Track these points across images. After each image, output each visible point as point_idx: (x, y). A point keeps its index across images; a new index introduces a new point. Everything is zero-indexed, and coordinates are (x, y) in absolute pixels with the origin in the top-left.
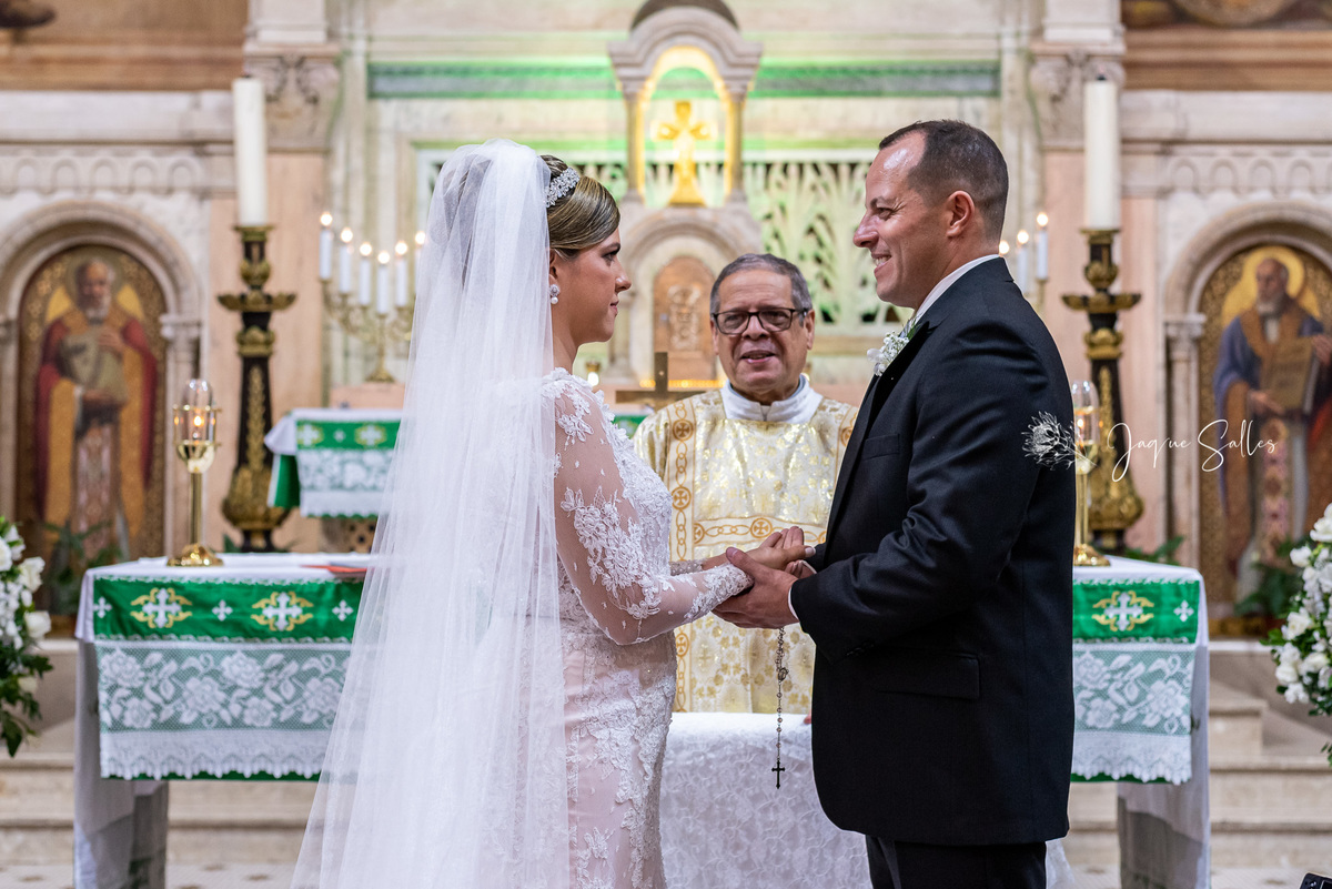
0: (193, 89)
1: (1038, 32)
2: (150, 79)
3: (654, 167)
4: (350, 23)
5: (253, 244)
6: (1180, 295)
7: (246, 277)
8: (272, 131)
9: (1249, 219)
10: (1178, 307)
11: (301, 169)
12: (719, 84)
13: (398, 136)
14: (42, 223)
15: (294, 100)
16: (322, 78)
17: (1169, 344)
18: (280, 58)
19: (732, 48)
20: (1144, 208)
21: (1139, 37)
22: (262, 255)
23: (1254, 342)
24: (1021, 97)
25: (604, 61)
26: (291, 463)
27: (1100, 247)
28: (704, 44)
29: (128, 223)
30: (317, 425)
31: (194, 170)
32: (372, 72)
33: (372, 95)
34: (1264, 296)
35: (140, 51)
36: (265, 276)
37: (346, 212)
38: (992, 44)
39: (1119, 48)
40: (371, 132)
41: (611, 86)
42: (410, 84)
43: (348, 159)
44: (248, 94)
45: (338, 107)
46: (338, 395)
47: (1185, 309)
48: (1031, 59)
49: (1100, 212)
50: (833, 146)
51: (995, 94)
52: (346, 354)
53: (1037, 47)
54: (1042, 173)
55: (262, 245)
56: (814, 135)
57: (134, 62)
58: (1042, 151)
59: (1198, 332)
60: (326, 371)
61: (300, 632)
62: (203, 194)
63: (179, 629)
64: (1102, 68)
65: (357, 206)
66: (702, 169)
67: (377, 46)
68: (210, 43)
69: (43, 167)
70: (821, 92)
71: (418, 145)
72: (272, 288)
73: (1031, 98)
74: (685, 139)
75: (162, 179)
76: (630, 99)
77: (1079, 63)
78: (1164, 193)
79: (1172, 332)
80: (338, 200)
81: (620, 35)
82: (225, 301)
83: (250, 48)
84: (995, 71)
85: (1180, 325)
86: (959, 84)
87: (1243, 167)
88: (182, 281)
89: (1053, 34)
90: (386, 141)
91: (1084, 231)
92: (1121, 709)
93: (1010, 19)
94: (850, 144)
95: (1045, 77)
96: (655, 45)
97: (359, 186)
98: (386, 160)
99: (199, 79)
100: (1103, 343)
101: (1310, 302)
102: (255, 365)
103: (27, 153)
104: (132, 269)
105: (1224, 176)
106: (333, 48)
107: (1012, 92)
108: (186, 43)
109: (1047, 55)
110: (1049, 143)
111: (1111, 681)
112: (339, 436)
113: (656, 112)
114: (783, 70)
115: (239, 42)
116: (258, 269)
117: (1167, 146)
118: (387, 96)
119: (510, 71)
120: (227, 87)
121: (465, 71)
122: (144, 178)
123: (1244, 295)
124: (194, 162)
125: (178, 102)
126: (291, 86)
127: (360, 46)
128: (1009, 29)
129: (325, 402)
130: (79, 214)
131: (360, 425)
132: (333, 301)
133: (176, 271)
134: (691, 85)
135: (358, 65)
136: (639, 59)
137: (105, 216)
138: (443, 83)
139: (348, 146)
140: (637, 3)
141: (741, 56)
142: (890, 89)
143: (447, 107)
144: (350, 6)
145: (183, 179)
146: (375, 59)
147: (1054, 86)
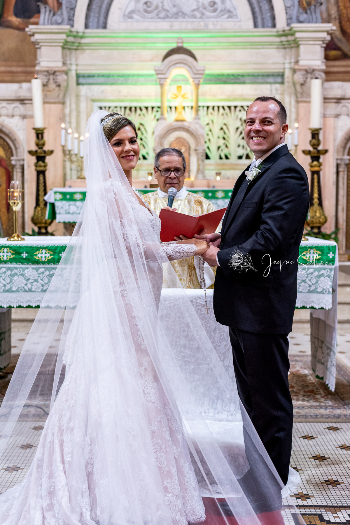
0: (20, 82)
1: (297, 62)
2: (7, 78)
3: (171, 108)
4: (70, 60)
5: (39, 134)
6: (342, 149)
7: (37, 145)
8: (45, 96)
10: (341, 154)
11: (55, 108)
12: (191, 80)
13: (87, 98)
15: (52, 86)
16: (61, 78)
17: (338, 166)
18: (47, 71)
19: (195, 68)
20: (331, 121)
21: (331, 63)
22: (42, 137)
24: (291, 84)
25: (153, 72)
26: (53, 205)
27: (315, 134)
28: (186, 67)
30: (61, 193)
31: (20, 109)
32: (78, 76)
33: (78, 84)
36: (43, 144)
37: (70, 123)
38: (282, 66)
39: (324, 67)
40: (78, 96)
41: (156, 81)
42: (90, 80)
43: (70, 105)
44: (36, 84)
45: (67, 88)
46: (68, 183)
47: (343, 155)
48: (294, 71)
49: (315, 124)
50: (229, 101)
51: (282, 83)
52: (71, 170)
53: (297, 67)
54: (297, 109)
55: (42, 134)
56: (223, 97)
58: (298, 102)
59: (347, 162)
60: (65, 175)
61: (49, 262)
62: (24, 117)
63: (11, 261)
64: (317, 74)
65: (74, 121)
66: (186, 108)
67: (79, 67)
68: (25, 66)
70: (225, 82)
71: (93, 101)
72: (46, 148)
73: (294, 84)
74: (180, 99)
75: (10, 112)
76: (162, 85)
77: (310, 72)
78: (337, 116)
79: (339, 162)
80: (67, 119)
81: (158, 63)
82: (31, 152)
83: (37, 68)
84: (282, 75)
85: (341, 159)
86: (271, 80)
88: (17, 146)
89: (301, 63)
90: (83, 99)
91: (310, 129)
92: (310, 286)
93: (288, 58)
94: (234, 100)
95: (299, 77)
96: (170, 67)
97: (74, 114)
98: (83, 105)
99: (22, 78)
100: (315, 166)
102: (41, 173)
106: (65, 68)
107: (288, 82)
108: (18, 66)
109: (300, 70)
110: (300, 99)
111: (307, 277)
112: (68, 197)
113: (170, 89)
114: (213, 75)
115: (34, 66)
116: (41, 142)
117: (339, 100)
118: (83, 84)
119: (123, 76)
120: (30, 81)
121: (108, 76)
122: (4, 112)
124: (20, 106)
125: (15, 86)
126: (51, 81)
127: (74, 67)
128: (287, 61)
129: (64, 186)
131: (75, 193)
132: (66, 153)
133: (16, 142)
134: (183, 80)
135: (73, 74)
136: (164, 72)
138: (101, 80)
139: (70, 101)
140: (164, 53)
141: (198, 71)
142: (247, 81)
143: (103, 87)
144: (70, 54)
145: (17, 112)
146: (79, 72)
147: (301, 80)
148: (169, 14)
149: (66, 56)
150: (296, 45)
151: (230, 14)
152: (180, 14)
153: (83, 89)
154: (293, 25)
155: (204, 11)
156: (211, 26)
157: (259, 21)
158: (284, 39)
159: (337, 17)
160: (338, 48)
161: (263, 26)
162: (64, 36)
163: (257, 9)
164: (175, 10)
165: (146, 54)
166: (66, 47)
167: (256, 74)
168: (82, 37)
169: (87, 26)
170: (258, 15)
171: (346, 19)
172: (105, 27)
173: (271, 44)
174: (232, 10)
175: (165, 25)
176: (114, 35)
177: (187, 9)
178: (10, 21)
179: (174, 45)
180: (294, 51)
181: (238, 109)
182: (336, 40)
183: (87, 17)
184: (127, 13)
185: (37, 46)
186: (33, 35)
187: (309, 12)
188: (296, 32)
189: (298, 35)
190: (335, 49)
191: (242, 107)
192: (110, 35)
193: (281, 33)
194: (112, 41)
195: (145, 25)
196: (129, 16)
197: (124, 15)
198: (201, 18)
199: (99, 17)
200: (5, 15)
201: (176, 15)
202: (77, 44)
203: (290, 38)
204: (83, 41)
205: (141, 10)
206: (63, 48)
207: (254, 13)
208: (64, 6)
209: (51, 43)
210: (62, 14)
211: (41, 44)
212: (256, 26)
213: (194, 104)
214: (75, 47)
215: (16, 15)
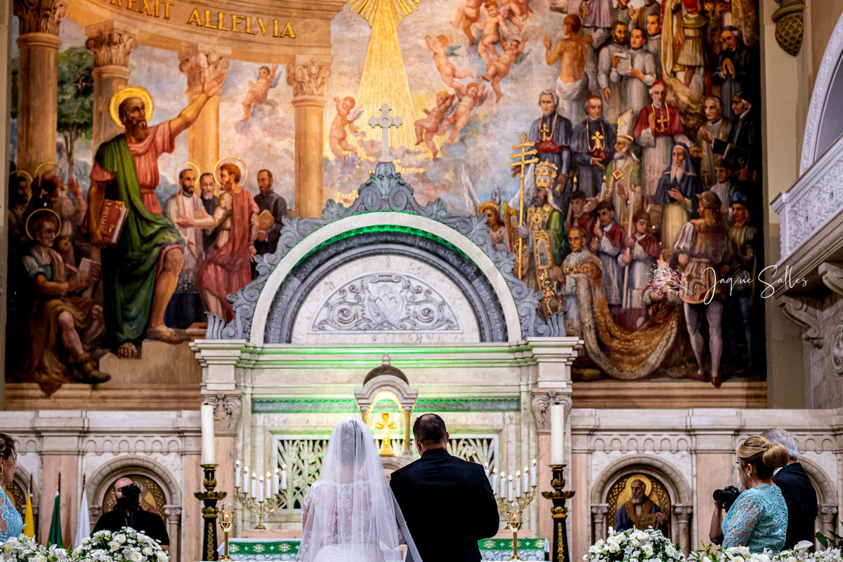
0: (178, 409)
1: (536, 384)
2: (152, 405)
4: (244, 382)
5: (209, 471)
6: (598, 495)
7: (206, 486)
9: (627, 462)
10: (597, 500)
11: (225, 443)
12: (400, 406)
13: (264, 428)
14: (114, 466)
15: (222, 414)
16: (233, 404)
17: (593, 516)
18: (216, 396)
19: (405, 391)
20: (582, 458)
21: (579, 385)
22: (213, 477)
23: (630, 515)
24: (529, 411)
25: (353, 397)
27: (558, 472)
28: (394, 390)
29: (151, 466)
30: (237, 545)
31: (179, 443)
32: (254, 401)
33: (254, 412)
34: (635, 496)
35: (147, 393)
36: (214, 485)
37: (244, 460)
38: (517, 389)
39: (570, 390)
40: (253, 426)
41: (356, 407)
42: (270, 407)
43: (244, 438)
44: (207, 411)
45: (240, 415)
46: (241, 534)
47: (601, 502)
48: (533, 395)
49: (557, 459)
51: (518, 410)
52: (243, 521)
53: (536, 390)
54: (538, 443)
55: (213, 472)
57: (145, 398)
58: (538, 434)
59: (606, 511)
62: (182, 454)
64: (560, 399)
65: (247, 458)
66: (394, 442)
67: (255, 391)
68: (178, 389)
69: (115, 442)
71: (272, 432)
72: (217, 490)
73: (533, 412)
74: (386, 429)
75: (165, 447)
76: (364, 412)
77: (552, 397)
78: (590, 452)
79: (594, 511)
80: (240, 455)
81: (359, 386)
82: (198, 495)
83: (203, 392)
84: (519, 400)
85: (598, 507)
86: (503, 406)
87: (624, 440)
88: (173, 491)
89: (541, 385)
90: (259, 430)
91: (551, 466)
93: (524, 379)
94: (457, 431)
95: (538, 403)
96: (374, 390)
97: (248, 450)
98: (260, 439)
99: (174, 405)
100: (559, 512)
101: (654, 498)
102: (210, 521)
103: (108, 436)
104: (151, 485)
105: (616, 444)
106: (238, 392)
107: (525, 409)
108: (168, 389)
109: (540, 394)
110: (540, 430)
112: (246, 549)
113: (375, 417)
114: (428, 400)
115: (199, 389)
116: (211, 482)
117: (592, 432)
118: (260, 412)
119: (312, 401)
120: (198, 409)
121: (293, 401)
122: (157, 447)
123: (626, 495)
124: (178, 440)
125: (173, 414)
126: (221, 408)
127: (249, 391)
128: (524, 383)
129: (237, 536)
130: (130, 462)
131: (255, 544)
132: (240, 496)
133: (171, 485)
134: (389, 407)
135: (248, 398)
136: (367, 396)
137: (141, 463)
138: (284, 406)
139: (245, 432)
140: (366, 372)
141: (409, 394)
142: (473, 408)
143: (286, 416)
144: (245, 374)
145: (174, 447)
146: (254, 396)
147: (542, 407)
148: (371, 325)
149: (240, 377)
150: (534, 362)
151: (450, 324)
152: (385, 324)
153: (260, 419)
154: (529, 339)
155: (416, 320)
156: (425, 340)
157: (487, 333)
158: (518, 355)
159: (592, 326)
160: (593, 366)
161: (492, 340)
162: (238, 353)
163: (484, 319)
164: (379, 319)
165: (343, 374)
166: (240, 365)
167: (484, 399)
168: (260, 354)
169: (266, 340)
170: (485, 325)
171: (604, 329)
172: (289, 341)
173: (502, 361)
174: (452, 319)
175: (366, 338)
176: (301, 351)
177: (394, 319)
178: (159, 332)
179: (379, 364)
180: (531, 369)
181: (461, 443)
182: (591, 355)
183: (267, 329)
184: (317, 323)
185: (202, 365)
186: (199, 351)
187: (549, 322)
188: (533, 347)
189: (535, 351)
190: (590, 367)
191: (466, 440)
192: (295, 350)
193: (514, 348)
194: (299, 358)
195: (341, 338)
196: (321, 327)
197: (314, 326)
198: (412, 329)
199: (281, 329)
200: (153, 325)
201: (380, 326)
202: (254, 362)
203: (526, 354)
204: (261, 358)
205: (336, 320)
206: (236, 367)
207: (479, 323)
208: (238, 316)
209: (221, 361)
210: (235, 325)
211: (208, 362)
212: (482, 339)
213: (403, 437)
214: (251, 366)
215: (168, 324)
